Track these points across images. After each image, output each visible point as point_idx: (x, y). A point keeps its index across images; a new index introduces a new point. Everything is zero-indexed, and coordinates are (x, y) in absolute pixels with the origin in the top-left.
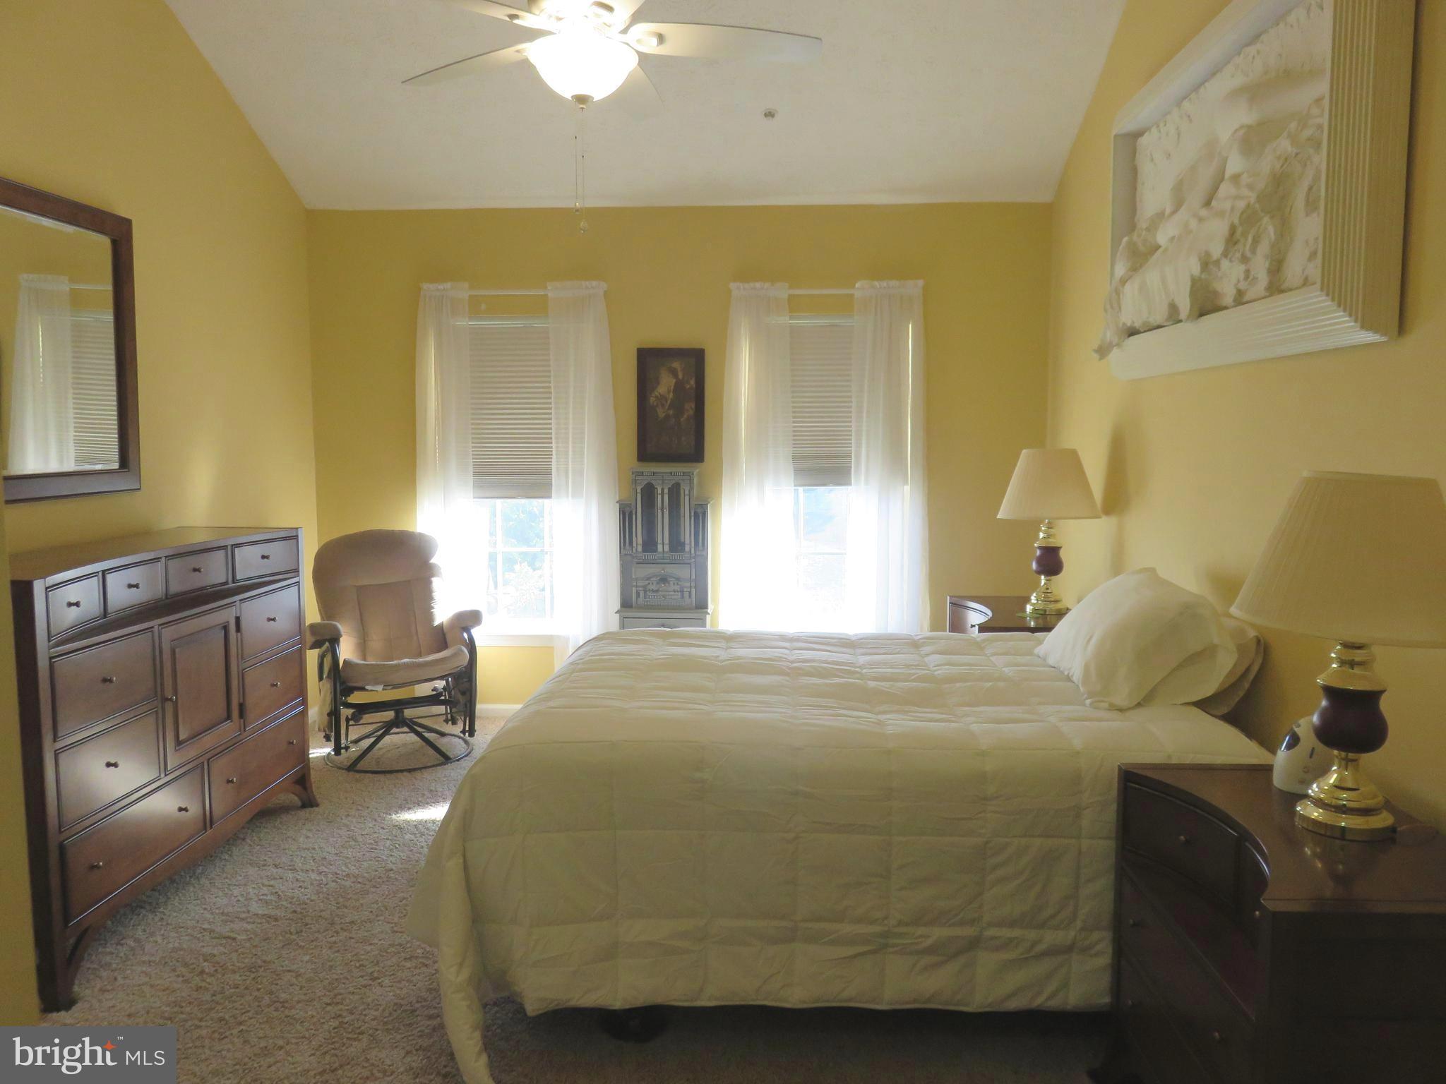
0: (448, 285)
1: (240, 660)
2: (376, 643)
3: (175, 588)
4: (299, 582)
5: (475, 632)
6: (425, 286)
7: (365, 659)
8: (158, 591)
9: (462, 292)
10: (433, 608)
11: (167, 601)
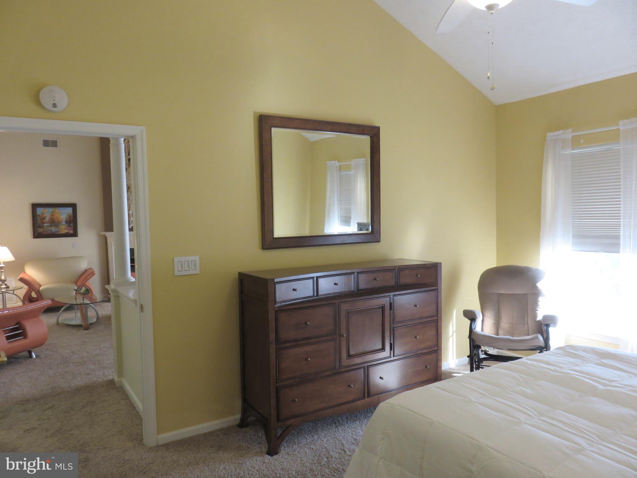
0: (560, 132)
1: (392, 323)
2: (505, 324)
3: (362, 286)
4: (437, 289)
5: (551, 329)
6: (549, 134)
7: (497, 334)
8: (353, 287)
9: (568, 134)
10: (537, 310)
11: (357, 292)
